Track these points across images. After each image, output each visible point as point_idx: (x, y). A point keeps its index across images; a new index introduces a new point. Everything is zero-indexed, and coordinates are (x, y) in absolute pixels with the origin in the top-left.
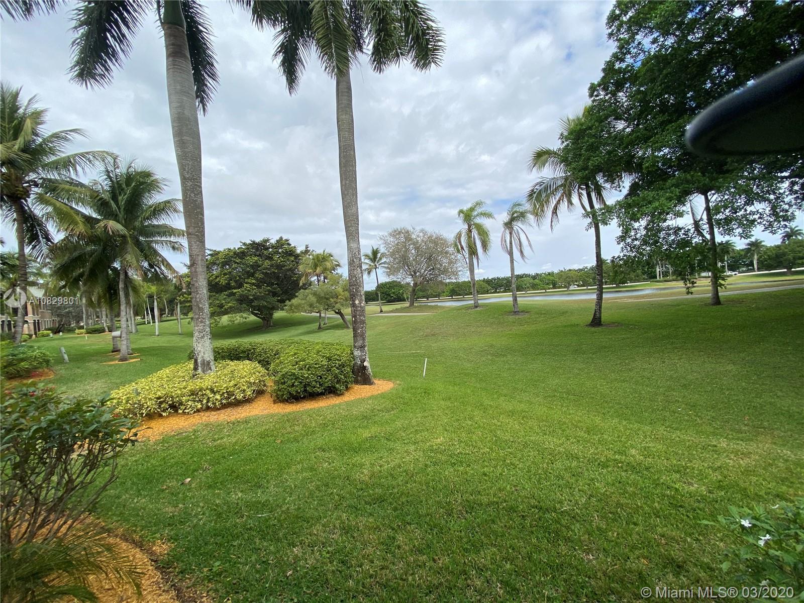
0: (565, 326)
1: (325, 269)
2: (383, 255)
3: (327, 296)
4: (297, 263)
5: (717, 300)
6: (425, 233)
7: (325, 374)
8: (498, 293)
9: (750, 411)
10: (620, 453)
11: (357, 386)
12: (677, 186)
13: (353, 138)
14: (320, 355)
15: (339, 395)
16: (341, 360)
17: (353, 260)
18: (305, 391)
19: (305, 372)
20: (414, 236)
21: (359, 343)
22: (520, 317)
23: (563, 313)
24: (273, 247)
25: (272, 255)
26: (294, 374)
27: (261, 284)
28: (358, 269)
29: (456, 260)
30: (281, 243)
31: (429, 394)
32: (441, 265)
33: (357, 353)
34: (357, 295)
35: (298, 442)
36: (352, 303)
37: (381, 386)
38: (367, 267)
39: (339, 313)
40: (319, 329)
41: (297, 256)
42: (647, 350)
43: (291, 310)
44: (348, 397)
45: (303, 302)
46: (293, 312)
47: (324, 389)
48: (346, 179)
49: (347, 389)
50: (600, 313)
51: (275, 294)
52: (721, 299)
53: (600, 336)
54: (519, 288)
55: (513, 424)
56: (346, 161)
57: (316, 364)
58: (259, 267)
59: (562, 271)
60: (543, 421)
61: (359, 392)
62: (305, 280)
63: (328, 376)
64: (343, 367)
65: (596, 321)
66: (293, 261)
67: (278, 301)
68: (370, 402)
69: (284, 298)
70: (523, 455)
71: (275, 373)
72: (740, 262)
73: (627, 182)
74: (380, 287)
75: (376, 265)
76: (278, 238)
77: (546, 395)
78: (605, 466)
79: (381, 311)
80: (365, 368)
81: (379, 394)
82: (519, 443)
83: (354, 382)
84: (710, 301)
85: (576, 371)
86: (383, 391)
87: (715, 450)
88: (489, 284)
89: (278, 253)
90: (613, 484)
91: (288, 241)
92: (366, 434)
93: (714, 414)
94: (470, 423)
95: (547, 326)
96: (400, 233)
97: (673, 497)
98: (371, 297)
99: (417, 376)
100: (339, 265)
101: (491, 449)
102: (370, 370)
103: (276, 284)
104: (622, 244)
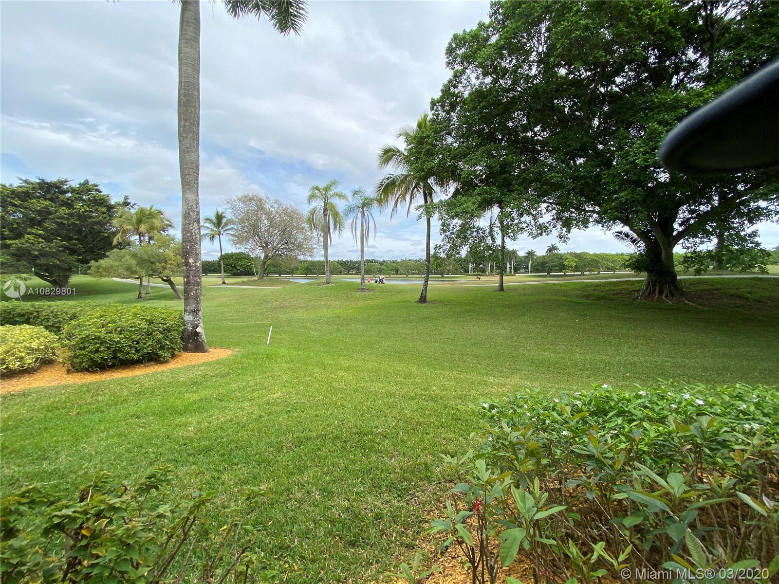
0: (400, 302)
1: (152, 228)
2: (230, 221)
3: (152, 260)
4: (110, 216)
5: (501, 288)
6: (280, 205)
7: (144, 339)
8: (351, 274)
9: (510, 359)
10: (425, 390)
11: (187, 354)
12: (479, 194)
13: (198, 76)
14: (138, 318)
15: (162, 363)
16: (166, 324)
17: (189, 214)
18: (115, 357)
19: (116, 336)
20: (267, 206)
21: (193, 306)
22: (366, 293)
23: (400, 292)
24: (73, 190)
25: (72, 201)
26: (99, 338)
27: (51, 237)
28: (195, 223)
29: (312, 237)
30: (86, 188)
31: (271, 359)
32: (296, 240)
33: (188, 318)
34: (192, 253)
35: (102, 412)
36: (186, 262)
37: (216, 354)
38: (208, 231)
39: (168, 281)
40: (138, 298)
41: (110, 208)
42: (454, 320)
43: (99, 273)
44: (173, 365)
45: (117, 263)
46: (101, 276)
47: (142, 356)
48: (186, 120)
49: (173, 356)
50: (426, 293)
51: (73, 252)
52: (505, 288)
53: (424, 310)
54: (368, 272)
55: (348, 376)
56: (188, 100)
57: (131, 327)
58: (51, 214)
59: (403, 260)
60: (373, 372)
61: (188, 360)
62: (122, 237)
63: (147, 341)
64: (169, 331)
65: (423, 299)
66: (104, 213)
67: (77, 262)
68: (202, 368)
69: (88, 258)
70: (352, 398)
71: (70, 336)
72: (520, 265)
73: (452, 187)
74: (224, 257)
75: (220, 231)
76: (82, 182)
77: (378, 354)
78: (413, 399)
79: (224, 283)
80: (197, 334)
81: (213, 361)
82: (350, 390)
83: (183, 349)
84: (497, 288)
85: (403, 335)
86: (219, 358)
87: (486, 383)
88: (342, 266)
89: (81, 200)
90: (417, 410)
91: (96, 186)
92: (196, 397)
93: (489, 362)
94: (309, 378)
95: (386, 301)
96: (251, 199)
97: (455, 414)
98: (210, 268)
99: (260, 345)
100: (170, 226)
101: (326, 396)
102: (204, 337)
103: (76, 239)
104: (444, 235)
